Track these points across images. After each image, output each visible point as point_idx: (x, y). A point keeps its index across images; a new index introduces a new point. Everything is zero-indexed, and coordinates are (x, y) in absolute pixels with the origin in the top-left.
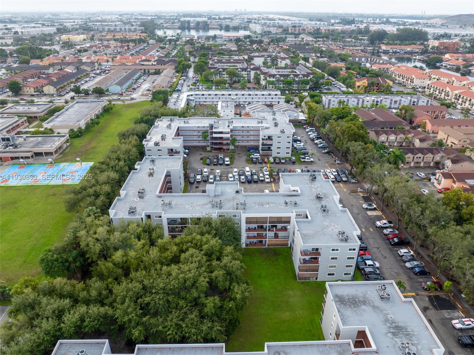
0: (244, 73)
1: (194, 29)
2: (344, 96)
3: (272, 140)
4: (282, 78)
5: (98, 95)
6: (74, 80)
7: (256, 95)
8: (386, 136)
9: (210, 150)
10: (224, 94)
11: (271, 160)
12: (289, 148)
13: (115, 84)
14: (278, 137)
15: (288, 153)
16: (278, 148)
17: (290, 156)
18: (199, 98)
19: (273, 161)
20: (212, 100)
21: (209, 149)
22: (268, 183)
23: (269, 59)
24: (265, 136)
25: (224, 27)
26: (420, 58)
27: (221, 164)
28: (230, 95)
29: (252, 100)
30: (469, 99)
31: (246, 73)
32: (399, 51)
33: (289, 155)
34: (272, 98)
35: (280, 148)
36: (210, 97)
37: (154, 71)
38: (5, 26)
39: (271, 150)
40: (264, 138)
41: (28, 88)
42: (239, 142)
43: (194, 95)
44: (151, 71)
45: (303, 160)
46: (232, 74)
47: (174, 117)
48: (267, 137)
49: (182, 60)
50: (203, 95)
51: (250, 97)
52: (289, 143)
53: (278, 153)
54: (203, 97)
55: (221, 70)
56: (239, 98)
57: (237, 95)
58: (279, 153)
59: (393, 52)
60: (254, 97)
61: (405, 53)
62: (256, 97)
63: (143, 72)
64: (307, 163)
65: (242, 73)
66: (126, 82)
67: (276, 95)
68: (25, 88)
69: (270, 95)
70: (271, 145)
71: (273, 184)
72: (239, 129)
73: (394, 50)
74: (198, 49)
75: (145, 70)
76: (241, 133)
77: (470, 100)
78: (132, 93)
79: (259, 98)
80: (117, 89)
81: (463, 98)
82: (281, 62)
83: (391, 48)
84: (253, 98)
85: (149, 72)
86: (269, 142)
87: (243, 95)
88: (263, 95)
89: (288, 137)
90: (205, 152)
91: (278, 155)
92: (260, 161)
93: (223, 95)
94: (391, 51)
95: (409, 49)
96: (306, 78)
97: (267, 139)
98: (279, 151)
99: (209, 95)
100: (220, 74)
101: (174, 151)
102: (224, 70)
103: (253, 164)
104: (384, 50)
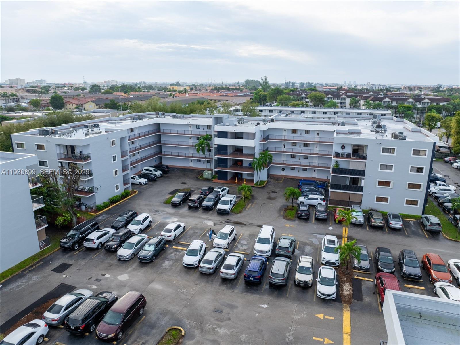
0: (336, 100)
3: (364, 158)
7: (348, 114)
9: (210, 177)
11: (358, 216)
12: (418, 186)
14: (385, 150)
15: (414, 203)
16: (381, 183)
17: (419, 213)
19: (361, 219)
21: (207, 174)
22: (325, 301)
24: (343, 147)
27: (207, 209)
28: (303, 112)
31: (339, 101)
33: (417, 210)
35: (388, 184)
39: (361, 189)
40: (340, 151)
41: (71, 105)
42: (283, 169)
46: (317, 99)
48: (349, 150)
50: (261, 111)
52: (420, 170)
53: (379, 199)
55: (303, 96)
57: (314, 112)
58: (385, 200)
67: (383, 115)
68: (68, 104)
70: (362, 173)
71: (347, 316)
72: (285, 135)
76: (289, 147)
86: (354, 164)
87: (325, 113)
88: (360, 114)
89: (417, 152)
90: (197, 179)
91: (382, 207)
92: (322, 215)
93: (292, 111)
96: (435, 104)
97: (348, 156)
98: (383, 191)
99: (271, 111)
101: (77, 152)
103: (297, 222)
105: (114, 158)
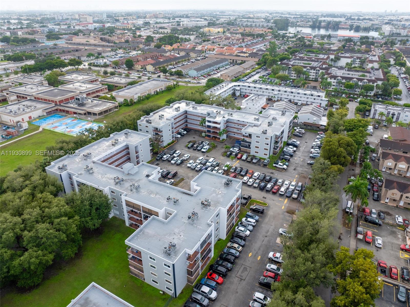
0: (312, 71)
1: (324, 28)
3: (251, 138)
4: (344, 81)
5: (178, 76)
6: (174, 63)
7: (299, 93)
8: (394, 163)
9: (205, 136)
10: (268, 89)
11: (244, 157)
12: (267, 150)
13: (194, 69)
14: (257, 137)
15: (266, 155)
16: (256, 147)
18: (246, 89)
19: (245, 159)
21: (203, 134)
23: (359, 60)
24: (246, 133)
25: (354, 28)
27: (199, 150)
28: (273, 90)
29: (294, 98)
31: (315, 71)
34: (315, 99)
35: (258, 147)
37: (240, 62)
38: (179, 20)
39: (250, 148)
40: (245, 135)
41: (138, 65)
42: (234, 134)
43: (241, 86)
44: (238, 62)
45: (274, 165)
46: (299, 71)
47: (190, 102)
48: (247, 135)
49: (267, 55)
50: (249, 87)
51: (292, 94)
52: (267, 144)
53: (256, 152)
56: (281, 94)
57: (279, 91)
58: (258, 153)
60: (296, 95)
62: (298, 95)
63: (232, 62)
64: (277, 169)
65: (310, 71)
66: (207, 68)
67: (319, 96)
68: (136, 65)
69: (312, 95)
70: (251, 143)
72: (235, 122)
74: (299, 46)
75: (233, 60)
76: (236, 126)
78: (203, 78)
79: (301, 97)
80: (193, 73)
84: (294, 96)
85: (236, 62)
86: (249, 140)
87: (286, 92)
88: (305, 94)
89: (266, 139)
90: (199, 136)
91: (256, 155)
96: (371, 84)
97: (247, 137)
98: (257, 150)
99: (255, 87)
100: (289, 70)
101: (158, 129)
102: (294, 66)
103: (225, 157)
105: (170, 130)
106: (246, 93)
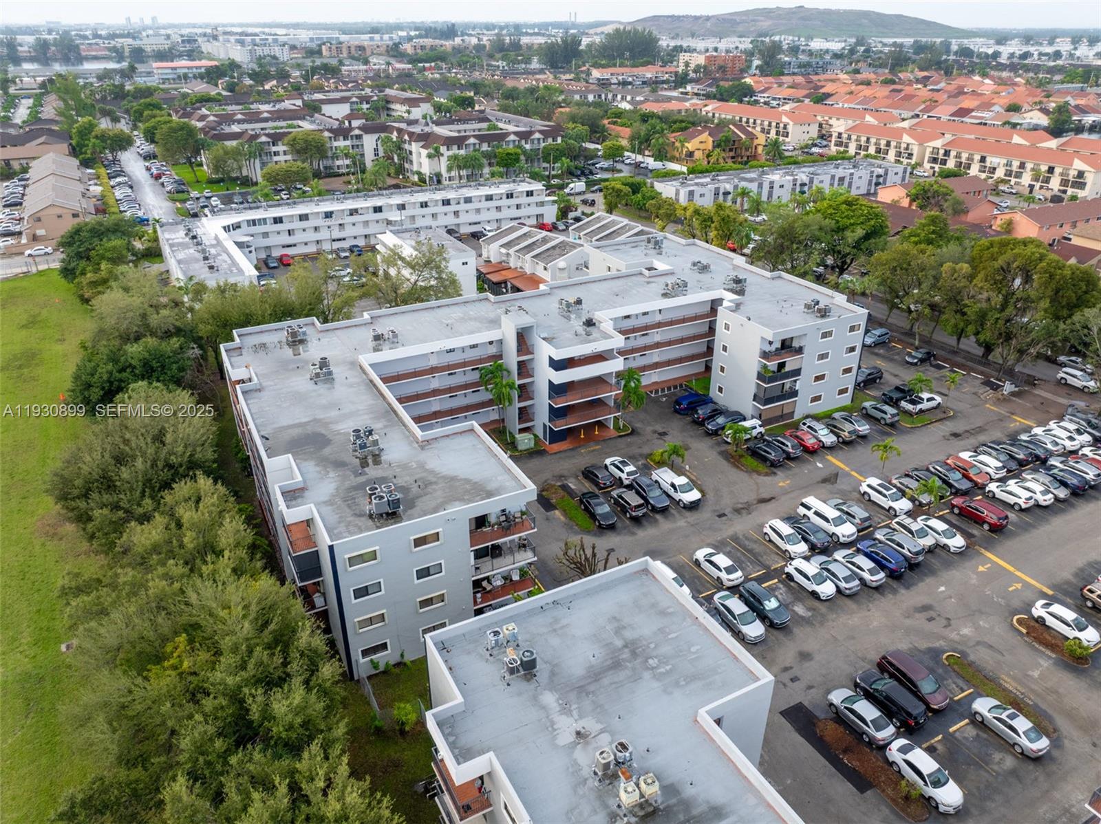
0: (341, 143)
2: (708, 180)
4: (485, 147)
7: (468, 200)
10: (356, 211)
12: (850, 370)
14: (824, 335)
15: (845, 391)
16: (816, 379)
17: (850, 401)
18: (266, 235)
19: (832, 438)
20: (318, 236)
22: (962, 554)
24: (770, 343)
26: (696, 91)
28: (378, 210)
29: (457, 221)
30: (977, 157)
31: (348, 143)
32: (630, 79)
33: (847, 399)
34: (518, 207)
35: (823, 377)
36: (304, 224)
39: (795, 394)
40: (768, 348)
43: (244, 225)
46: (309, 148)
50: (278, 220)
51: (447, 209)
52: (853, 349)
53: (813, 400)
54: (279, 227)
55: (264, 139)
57: (402, 207)
58: (819, 398)
59: (619, 84)
60: (462, 207)
61: (644, 83)
62: (468, 206)
64: (932, 417)
65: (336, 144)
67: (530, 194)
69: (510, 196)
70: (798, 372)
73: (620, 78)
77: (983, 159)
79: (477, 212)
81: (958, 156)
82: (409, 112)
83: (612, 74)
84: (457, 213)
87: (424, 205)
88: (489, 198)
91: (812, 408)
93: (353, 212)
94: (614, 81)
95: (649, 75)
96: (550, 140)
97: (778, 353)
98: (818, 388)
99: (304, 217)
100: (261, 155)
102: (276, 138)
104: (599, 79)
106: (268, 248)
